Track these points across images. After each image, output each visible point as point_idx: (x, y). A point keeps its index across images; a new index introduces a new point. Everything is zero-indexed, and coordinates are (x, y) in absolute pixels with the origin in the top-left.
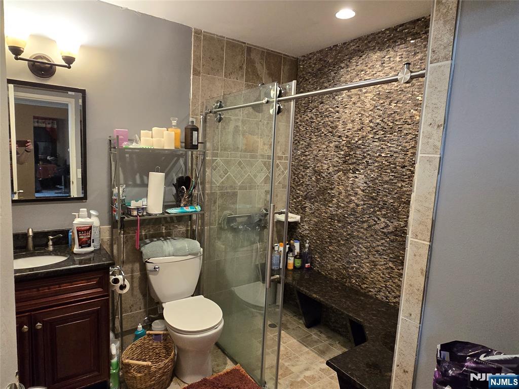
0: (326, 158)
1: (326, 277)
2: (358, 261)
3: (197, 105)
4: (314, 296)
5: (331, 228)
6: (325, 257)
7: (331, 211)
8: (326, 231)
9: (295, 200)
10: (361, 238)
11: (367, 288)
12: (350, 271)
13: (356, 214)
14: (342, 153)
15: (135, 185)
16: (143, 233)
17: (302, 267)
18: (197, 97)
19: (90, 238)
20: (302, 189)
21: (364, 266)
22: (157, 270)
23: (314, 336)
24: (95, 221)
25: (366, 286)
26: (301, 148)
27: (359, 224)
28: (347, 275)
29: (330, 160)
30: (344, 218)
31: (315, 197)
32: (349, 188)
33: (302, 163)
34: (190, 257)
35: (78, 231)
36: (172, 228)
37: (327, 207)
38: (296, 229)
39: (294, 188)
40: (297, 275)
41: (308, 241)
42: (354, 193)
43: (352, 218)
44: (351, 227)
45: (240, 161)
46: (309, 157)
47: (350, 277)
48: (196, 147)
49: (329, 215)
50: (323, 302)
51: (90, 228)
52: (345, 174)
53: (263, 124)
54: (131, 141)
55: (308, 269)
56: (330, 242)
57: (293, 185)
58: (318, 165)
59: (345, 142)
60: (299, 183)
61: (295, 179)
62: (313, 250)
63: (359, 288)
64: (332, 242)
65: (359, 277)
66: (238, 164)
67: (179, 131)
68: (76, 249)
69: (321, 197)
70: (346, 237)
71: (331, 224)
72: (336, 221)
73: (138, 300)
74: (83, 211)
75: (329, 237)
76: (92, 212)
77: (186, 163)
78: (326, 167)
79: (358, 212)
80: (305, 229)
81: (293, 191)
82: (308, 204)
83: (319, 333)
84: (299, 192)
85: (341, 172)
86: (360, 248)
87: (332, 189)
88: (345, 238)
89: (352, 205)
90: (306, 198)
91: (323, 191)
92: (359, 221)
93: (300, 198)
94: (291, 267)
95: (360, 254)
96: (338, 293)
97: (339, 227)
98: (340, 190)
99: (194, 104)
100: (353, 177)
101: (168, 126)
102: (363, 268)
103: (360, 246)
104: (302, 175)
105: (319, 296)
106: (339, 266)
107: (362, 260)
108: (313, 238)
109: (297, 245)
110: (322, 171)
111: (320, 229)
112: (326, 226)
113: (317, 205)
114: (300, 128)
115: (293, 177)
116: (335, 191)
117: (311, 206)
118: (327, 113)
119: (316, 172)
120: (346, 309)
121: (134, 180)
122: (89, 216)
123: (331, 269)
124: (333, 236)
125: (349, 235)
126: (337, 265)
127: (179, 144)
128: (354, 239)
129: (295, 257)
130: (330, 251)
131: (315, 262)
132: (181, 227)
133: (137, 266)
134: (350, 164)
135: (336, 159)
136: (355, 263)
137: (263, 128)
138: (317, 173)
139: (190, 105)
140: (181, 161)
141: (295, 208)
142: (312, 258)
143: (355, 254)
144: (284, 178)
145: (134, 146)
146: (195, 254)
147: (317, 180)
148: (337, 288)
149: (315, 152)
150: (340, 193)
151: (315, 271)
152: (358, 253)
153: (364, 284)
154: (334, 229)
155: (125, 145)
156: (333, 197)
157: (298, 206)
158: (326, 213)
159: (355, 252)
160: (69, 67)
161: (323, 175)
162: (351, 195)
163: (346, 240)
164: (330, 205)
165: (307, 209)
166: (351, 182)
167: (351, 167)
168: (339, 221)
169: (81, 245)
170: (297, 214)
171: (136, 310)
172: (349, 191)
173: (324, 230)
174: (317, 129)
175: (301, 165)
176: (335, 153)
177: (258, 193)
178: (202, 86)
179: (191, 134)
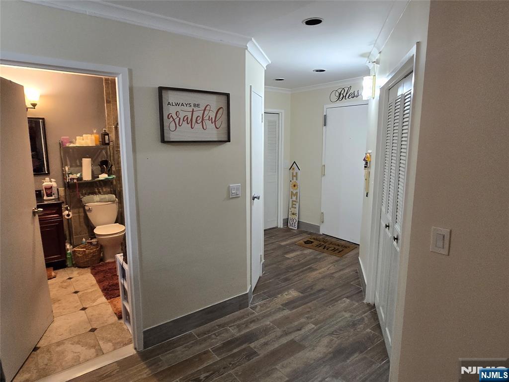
3: (110, 120)
15: (77, 166)
18: (110, 115)
19: (52, 192)
22: (90, 210)
24: (54, 184)
34: (109, 203)
35: (45, 189)
48: (108, 144)
51: (52, 187)
54: (71, 142)
67: (97, 136)
68: (45, 198)
74: (47, 179)
76: (52, 180)
77: (106, 153)
99: (108, 120)
101: (92, 133)
121: (76, 164)
122: (51, 181)
127: (98, 143)
133: (81, 210)
139: (106, 120)
140: (104, 152)
145: (72, 145)
146: (113, 202)
155: (67, 145)
160: (34, 108)
169: (48, 196)
178: (112, 109)
179: (105, 137)
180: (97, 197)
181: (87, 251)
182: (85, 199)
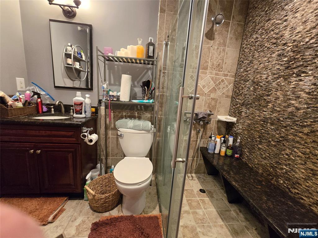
0: (266, 69)
1: (252, 169)
2: (289, 164)
3: (162, 35)
4: (234, 183)
5: (262, 129)
6: (254, 152)
7: (264, 115)
8: (258, 131)
9: (234, 107)
10: (298, 142)
11: (298, 193)
12: (278, 170)
13: (295, 118)
14: (286, 59)
16: (124, 114)
17: (232, 156)
18: (162, 29)
19: (82, 109)
20: (241, 98)
21: (298, 171)
22: (122, 136)
23: (232, 212)
24: (87, 100)
25: (297, 191)
26: (244, 66)
27: (297, 128)
28: (274, 173)
29: (270, 69)
30: (278, 122)
31: (251, 104)
32: (288, 93)
33: (243, 78)
35: (75, 104)
36: (142, 114)
37: (261, 112)
38: (232, 128)
39: (234, 98)
40: (228, 161)
41: (239, 138)
42: (296, 97)
43: (289, 122)
44: (286, 130)
45: (192, 75)
46: (249, 72)
47: (278, 177)
49: (262, 118)
50: (241, 192)
51: (82, 103)
52: (285, 79)
53: (214, 49)
55: (237, 158)
56: (260, 142)
57: (234, 96)
58: (258, 76)
59: (292, 47)
60: (239, 94)
61: (236, 91)
62: (243, 145)
63: (287, 190)
64: (262, 142)
65: (289, 180)
66: (190, 77)
67: (142, 47)
68: (74, 114)
69: (256, 103)
70: (278, 139)
71: (263, 126)
72: (269, 124)
73: (120, 151)
74: (78, 93)
75: (259, 137)
76: (87, 95)
78: (264, 76)
79: (298, 116)
80: (239, 128)
81: (233, 101)
82: (244, 110)
83: (238, 211)
84: (238, 100)
85: (282, 79)
86: (295, 152)
87: (268, 95)
88: (276, 140)
89: (290, 110)
90: (243, 104)
91: (259, 98)
92: (297, 125)
93: (238, 105)
94: (223, 154)
95: (294, 158)
96: (260, 189)
97: (272, 129)
98: (278, 95)
99: (160, 34)
100: (296, 81)
102: (296, 173)
103: (295, 150)
104: (242, 88)
105: (238, 185)
106: (266, 163)
107: (296, 165)
108: (245, 136)
109: (231, 140)
110: (260, 81)
111: (251, 130)
112: (258, 127)
113: (252, 110)
114: (246, 50)
115: (235, 90)
116: (271, 97)
117: (246, 111)
118: (273, 27)
119: (254, 83)
120: (264, 210)
123: (258, 164)
124: (264, 136)
125: (281, 137)
126: (264, 162)
128: (288, 142)
129: (228, 147)
130: (259, 149)
131: (244, 155)
132: (147, 114)
134: (295, 68)
135: (278, 67)
136: (286, 165)
137: (213, 52)
138: (256, 83)
139: (157, 35)
140: (150, 73)
141: (234, 113)
142: (242, 151)
143: (287, 157)
144: (228, 91)
147: (255, 89)
148: (260, 182)
149: (256, 67)
150: (277, 98)
151: (243, 161)
152: (291, 156)
153: (295, 188)
154: (265, 130)
156: (268, 102)
157: (236, 111)
158: (259, 116)
159: (287, 154)
161: (261, 84)
162: (290, 99)
163: (278, 141)
164: (265, 110)
165: (243, 114)
166: (293, 86)
167: (295, 71)
168: (272, 124)
170: (235, 117)
171: (119, 157)
172: (289, 96)
173: (256, 131)
174: (261, 46)
175: (242, 80)
176: (277, 62)
177: (205, 99)
178: (166, 21)
179: (149, 47)
180: (131, 123)
181: (97, 195)
182: (119, 123)
